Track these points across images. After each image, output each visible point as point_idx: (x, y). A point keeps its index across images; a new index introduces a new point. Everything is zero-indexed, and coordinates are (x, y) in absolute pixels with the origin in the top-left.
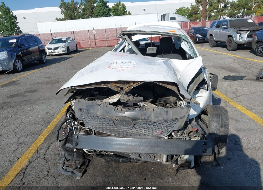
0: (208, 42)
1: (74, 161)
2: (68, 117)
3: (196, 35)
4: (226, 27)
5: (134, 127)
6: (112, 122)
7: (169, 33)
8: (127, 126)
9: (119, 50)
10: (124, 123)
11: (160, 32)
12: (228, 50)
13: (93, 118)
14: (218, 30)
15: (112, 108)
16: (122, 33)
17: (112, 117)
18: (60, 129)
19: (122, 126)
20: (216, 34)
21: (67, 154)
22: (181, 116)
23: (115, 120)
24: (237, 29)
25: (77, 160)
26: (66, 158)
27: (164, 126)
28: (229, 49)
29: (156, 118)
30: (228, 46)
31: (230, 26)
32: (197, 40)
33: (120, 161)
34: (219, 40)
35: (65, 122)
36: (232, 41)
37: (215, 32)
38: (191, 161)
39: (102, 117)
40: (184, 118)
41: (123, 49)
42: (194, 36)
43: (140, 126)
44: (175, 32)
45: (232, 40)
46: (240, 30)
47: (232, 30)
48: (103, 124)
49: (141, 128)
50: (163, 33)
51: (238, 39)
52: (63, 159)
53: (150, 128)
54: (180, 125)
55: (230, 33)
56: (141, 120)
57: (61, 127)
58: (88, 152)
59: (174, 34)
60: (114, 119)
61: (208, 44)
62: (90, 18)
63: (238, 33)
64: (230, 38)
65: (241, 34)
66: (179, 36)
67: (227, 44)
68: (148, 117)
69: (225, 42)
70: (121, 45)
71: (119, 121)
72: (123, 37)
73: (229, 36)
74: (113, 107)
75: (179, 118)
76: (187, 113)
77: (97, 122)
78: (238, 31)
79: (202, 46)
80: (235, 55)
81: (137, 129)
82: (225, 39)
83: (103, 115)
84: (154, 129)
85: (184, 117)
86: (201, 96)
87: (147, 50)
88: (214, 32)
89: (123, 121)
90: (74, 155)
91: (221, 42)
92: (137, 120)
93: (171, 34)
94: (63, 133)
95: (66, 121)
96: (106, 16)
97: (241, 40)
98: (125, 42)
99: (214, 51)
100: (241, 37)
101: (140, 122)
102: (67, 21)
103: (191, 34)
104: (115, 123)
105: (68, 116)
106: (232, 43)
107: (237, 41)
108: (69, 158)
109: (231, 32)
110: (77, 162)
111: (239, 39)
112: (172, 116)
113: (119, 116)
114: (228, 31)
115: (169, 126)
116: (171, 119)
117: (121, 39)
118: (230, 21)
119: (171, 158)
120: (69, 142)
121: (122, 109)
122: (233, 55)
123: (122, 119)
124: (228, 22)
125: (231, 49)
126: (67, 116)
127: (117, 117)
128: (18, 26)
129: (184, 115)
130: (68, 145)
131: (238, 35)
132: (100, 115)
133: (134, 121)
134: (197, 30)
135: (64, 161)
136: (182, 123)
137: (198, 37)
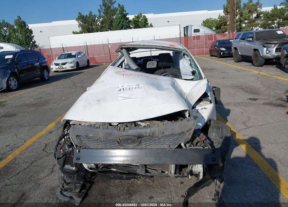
0: (232, 57)
1: (74, 184)
2: (66, 133)
3: (220, 48)
4: (251, 39)
5: (140, 144)
6: (116, 142)
7: (169, 47)
8: (133, 144)
9: (118, 64)
10: (129, 141)
11: (160, 46)
12: (253, 65)
13: (94, 142)
14: (243, 43)
15: (114, 129)
16: (120, 47)
17: (116, 138)
18: (58, 146)
19: (128, 144)
20: (241, 48)
21: (66, 176)
22: (187, 129)
23: (120, 140)
24: (264, 42)
25: (77, 183)
26: (66, 181)
27: (171, 140)
28: (255, 65)
29: (162, 134)
30: (254, 61)
31: (256, 39)
32: (222, 54)
33: (124, 178)
34: (244, 54)
35: (62, 138)
36: (258, 56)
37: (240, 45)
38: (199, 173)
39: (105, 139)
40: (191, 131)
41: (121, 65)
42: (218, 49)
43: (146, 142)
44: (175, 46)
45: (258, 54)
46: (267, 43)
47: (258, 43)
48: (107, 145)
49: (148, 145)
50: (163, 47)
51: (265, 54)
52: (62, 183)
53: (157, 143)
54: (187, 137)
55: (256, 47)
56: (146, 137)
57: (59, 143)
58: (89, 169)
59: (174, 48)
60: (118, 139)
61: (233, 58)
62: (109, 31)
63: (265, 47)
64: (256, 52)
65: (268, 48)
66: (179, 50)
67: (253, 59)
68: (153, 134)
69: (251, 57)
70: (120, 59)
71: (123, 140)
72: (121, 51)
73: (255, 50)
74: (115, 127)
75: (185, 131)
76: (194, 125)
77: (100, 145)
78: (264, 44)
79: (226, 61)
80: (261, 71)
81: (143, 146)
82: (251, 53)
83: (106, 137)
84: (161, 143)
85: (191, 129)
86: (205, 108)
87: (147, 65)
88: (238, 45)
89: (128, 139)
90: (74, 177)
91: (247, 57)
92: (142, 138)
93: (171, 48)
94: (62, 150)
95: (64, 137)
96: (125, 29)
97: (268, 55)
98: (123, 56)
99: (238, 67)
100: (269, 51)
101: (145, 139)
102: (84, 35)
103: (216, 47)
104: (120, 143)
105: (66, 131)
106: (258, 58)
107: (263, 56)
108: (68, 181)
109: (257, 45)
110: (77, 185)
111: (267, 53)
112: (177, 130)
113: (123, 136)
114: (254, 44)
115: (176, 139)
116: (177, 133)
117: (119, 53)
118: (256, 33)
119: (179, 169)
120: (68, 163)
121: (124, 128)
122: (258, 72)
123: (127, 137)
124: (253, 34)
125: (257, 64)
126: (64, 132)
127: (121, 137)
128: (33, 40)
129: (191, 128)
130: (67, 166)
131: (265, 49)
132: (102, 138)
133: (139, 138)
134: (222, 43)
135: (63, 184)
136: (189, 135)
137: (222, 51)
